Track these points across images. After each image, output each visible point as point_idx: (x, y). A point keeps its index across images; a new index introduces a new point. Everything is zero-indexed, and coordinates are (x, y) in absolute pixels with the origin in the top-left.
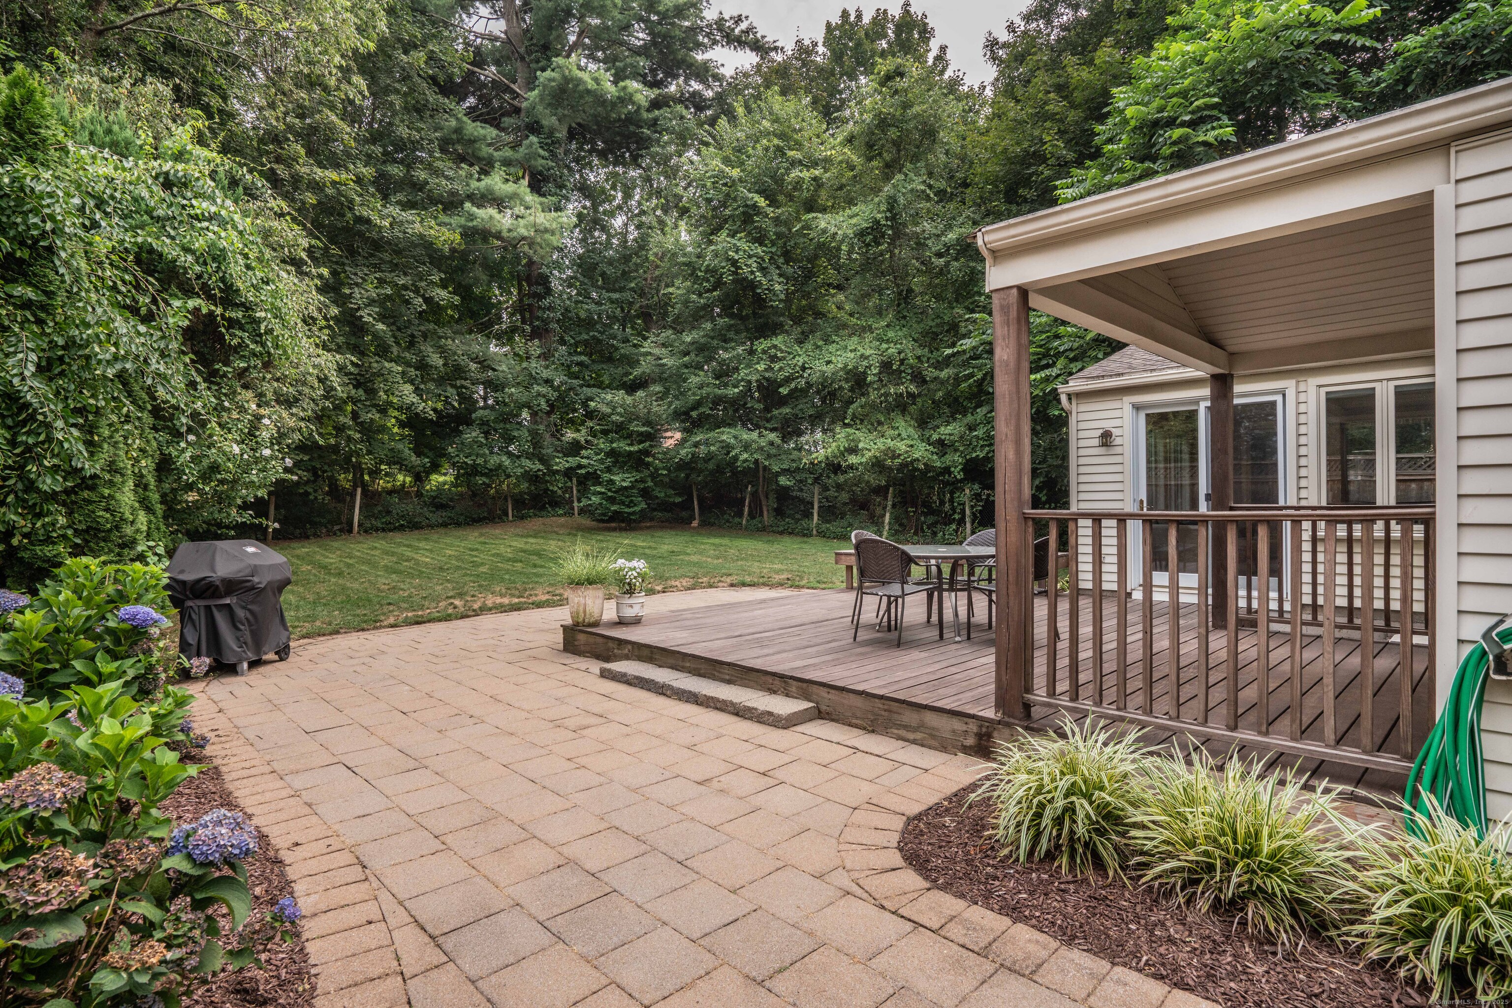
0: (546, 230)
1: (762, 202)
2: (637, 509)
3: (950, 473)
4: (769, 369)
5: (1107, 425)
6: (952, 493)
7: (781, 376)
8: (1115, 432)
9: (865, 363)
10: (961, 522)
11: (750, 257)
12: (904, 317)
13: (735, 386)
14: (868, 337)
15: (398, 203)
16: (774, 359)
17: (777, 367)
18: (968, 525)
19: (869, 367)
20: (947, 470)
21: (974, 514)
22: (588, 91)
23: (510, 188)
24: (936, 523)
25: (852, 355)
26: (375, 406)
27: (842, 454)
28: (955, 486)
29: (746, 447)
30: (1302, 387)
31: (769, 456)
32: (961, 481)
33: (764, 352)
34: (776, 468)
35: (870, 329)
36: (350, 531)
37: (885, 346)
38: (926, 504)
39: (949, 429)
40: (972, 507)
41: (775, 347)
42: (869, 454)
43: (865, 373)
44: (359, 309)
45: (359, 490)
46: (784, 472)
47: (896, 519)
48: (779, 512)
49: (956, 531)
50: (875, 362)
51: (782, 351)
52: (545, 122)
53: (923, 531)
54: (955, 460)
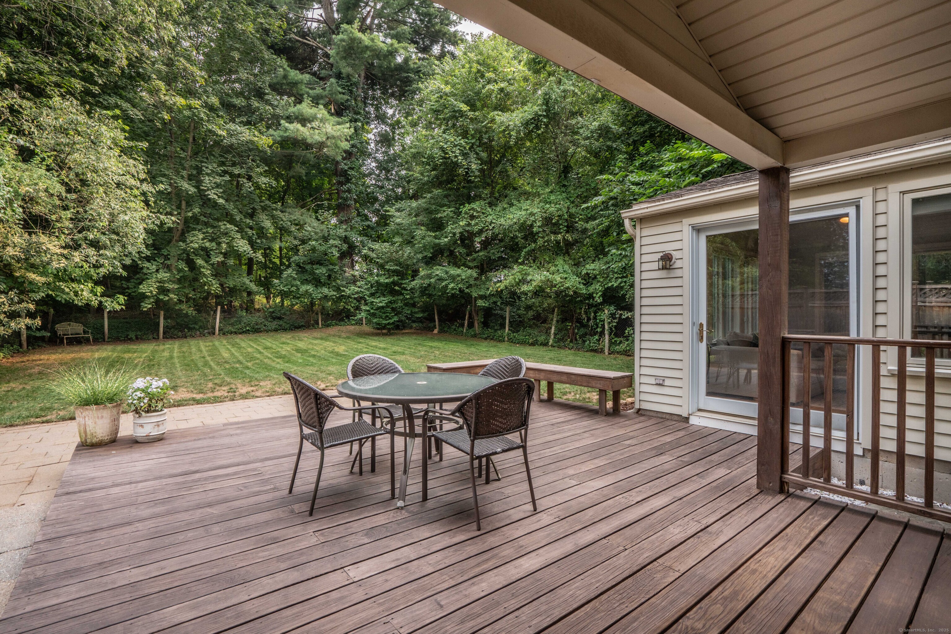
0: (333, 137)
1: (464, 108)
2: (391, 321)
3: (594, 298)
4: (469, 225)
5: (667, 248)
6: (595, 313)
7: (476, 229)
8: (675, 255)
9: (532, 218)
10: (602, 334)
11: (455, 146)
12: (564, 186)
13: (446, 237)
14: (537, 200)
15: (241, 122)
16: (472, 217)
17: (473, 222)
18: (607, 337)
19: (535, 221)
20: (591, 296)
21: (611, 328)
22: (367, 47)
23: (314, 111)
24: (585, 334)
25: (523, 213)
26: (221, 253)
27: (518, 284)
28: (598, 308)
29: (453, 278)
30: (881, 195)
31: (470, 286)
32: (601, 304)
33: (466, 213)
34: (474, 295)
35: (539, 195)
36: (214, 334)
37: (548, 206)
38: (579, 321)
39: (592, 266)
40: (609, 323)
41: (473, 209)
42: (534, 284)
43: (531, 226)
44: (208, 190)
45: (219, 308)
46: (482, 297)
47: (559, 330)
48: (485, 324)
49: (599, 340)
50: (538, 217)
51: (478, 212)
52: (343, 71)
53: (576, 340)
54: (597, 288)
